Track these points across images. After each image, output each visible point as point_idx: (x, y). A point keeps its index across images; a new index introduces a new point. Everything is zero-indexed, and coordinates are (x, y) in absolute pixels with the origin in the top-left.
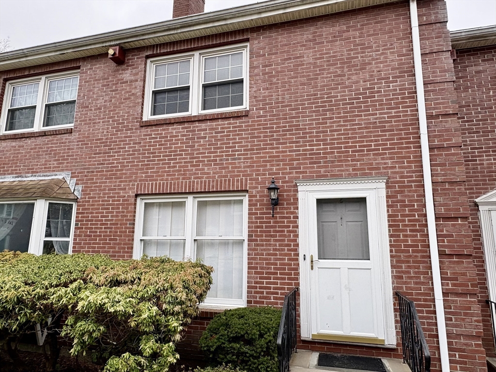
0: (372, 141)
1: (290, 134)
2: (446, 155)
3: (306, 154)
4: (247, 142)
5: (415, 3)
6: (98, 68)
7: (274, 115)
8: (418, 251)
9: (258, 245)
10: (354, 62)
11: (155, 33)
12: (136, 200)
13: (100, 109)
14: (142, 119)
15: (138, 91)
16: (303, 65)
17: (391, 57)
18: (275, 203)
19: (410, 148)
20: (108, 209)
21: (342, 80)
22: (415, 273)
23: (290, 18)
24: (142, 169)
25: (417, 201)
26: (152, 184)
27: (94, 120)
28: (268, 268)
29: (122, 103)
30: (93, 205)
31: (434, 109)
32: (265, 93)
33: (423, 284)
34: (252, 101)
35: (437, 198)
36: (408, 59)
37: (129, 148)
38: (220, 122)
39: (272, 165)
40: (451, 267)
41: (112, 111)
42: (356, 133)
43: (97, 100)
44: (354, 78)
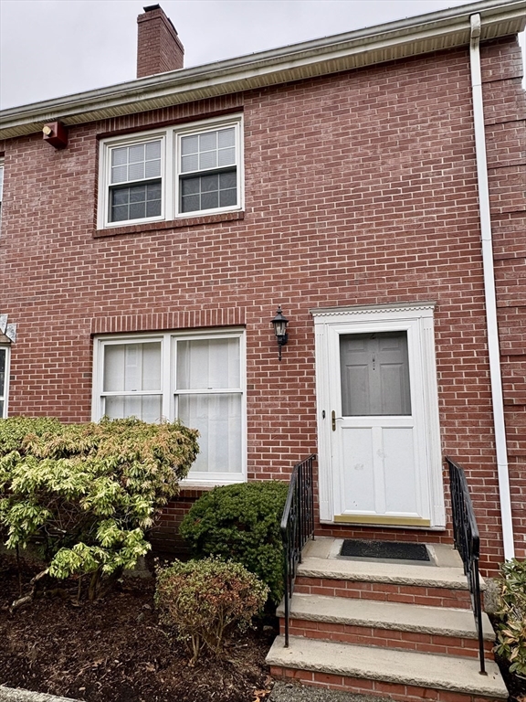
0: (414, 252)
1: (303, 245)
2: (516, 269)
3: (324, 273)
4: (243, 257)
5: (477, 50)
6: (30, 154)
7: (280, 218)
8: (476, 402)
9: (260, 399)
10: (391, 139)
11: (108, 101)
12: (92, 342)
13: (35, 214)
14: (95, 227)
15: (88, 187)
16: (319, 144)
17: (442, 131)
18: (283, 341)
19: (467, 260)
20: (55, 355)
21: (373, 165)
22: (471, 431)
23: (301, 76)
24: (99, 299)
25: (476, 334)
26: (114, 319)
27: (27, 230)
28: (275, 430)
29: (67, 205)
30: (32, 350)
31: (502, 204)
32: (267, 186)
33: (481, 445)
34: (250, 199)
35: (503, 330)
36: (466, 133)
37: (79, 269)
38: (205, 229)
39: (278, 289)
40: (520, 422)
41: (52, 217)
42: (394, 241)
43: (31, 201)
44: (391, 162)
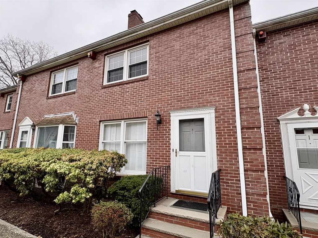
0: (208, 87)
1: (168, 87)
2: (249, 92)
3: (175, 97)
4: (147, 92)
5: (232, 9)
6: (86, 62)
7: (160, 78)
8: (231, 147)
9: (151, 144)
10: (200, 46)
11: (107, 43)
12: (100, 124)
13: (86, 81)
14: (103, 85)
15: (101, 71)
16: (174, 50)
17: (219, 41)
18: (160, 122)
19: (228, 90)
20: (89, 128)
21: (193, 56)
22: (230, 159)
23: (168, 27)
24: (102, 109)
25: (232, 119)
26: (106, 115)
27: (83, 87)
28: (156, 156)
29: (95, 78)
30: (83, 126)
31: (242, 67)
32: (156, 67)
33: (234, 164)
34: (150, 72)
35: (243, 117)
36: (228, 41)
37: (97, 99)
38: (135, 83)
39: (159, 103)
40: (250, 156)
41: (90, 82)
42: (200, 84)
43: (85, 77)
44: (200, 54)
